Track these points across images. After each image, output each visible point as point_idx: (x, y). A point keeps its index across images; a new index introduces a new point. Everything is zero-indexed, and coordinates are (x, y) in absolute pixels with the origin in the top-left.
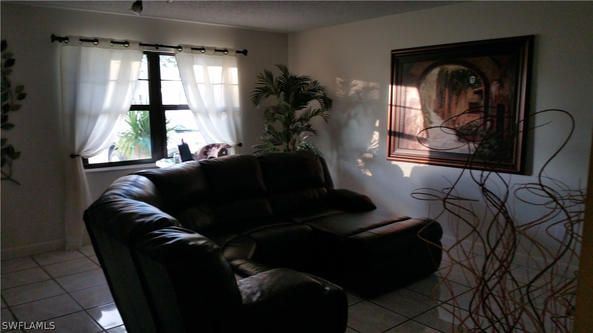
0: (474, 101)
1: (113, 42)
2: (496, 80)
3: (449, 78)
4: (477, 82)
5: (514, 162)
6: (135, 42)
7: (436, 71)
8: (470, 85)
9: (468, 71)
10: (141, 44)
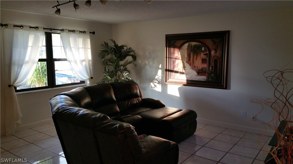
0: (204, 58)
1: (30, 27)
2: (213, 49)
3: (192, 48)
4: (205, 50)
5: (222, 84)
6: (41, 28)
7: (186, 45)
8: (202, 51)
9: (201, 45)
10: (44, 29)
